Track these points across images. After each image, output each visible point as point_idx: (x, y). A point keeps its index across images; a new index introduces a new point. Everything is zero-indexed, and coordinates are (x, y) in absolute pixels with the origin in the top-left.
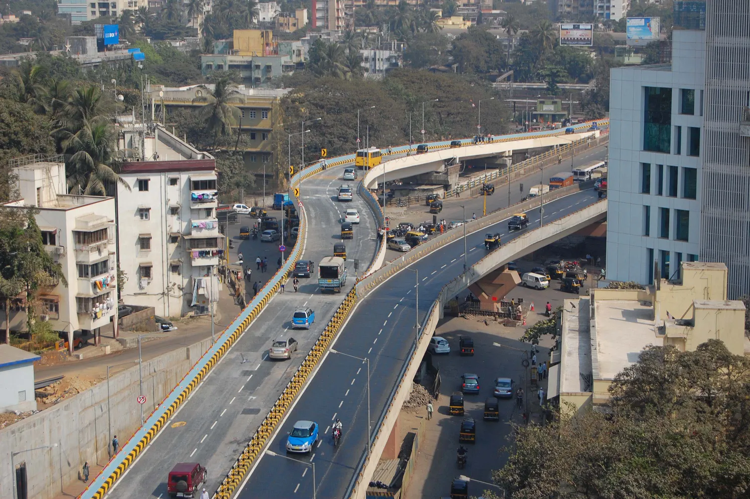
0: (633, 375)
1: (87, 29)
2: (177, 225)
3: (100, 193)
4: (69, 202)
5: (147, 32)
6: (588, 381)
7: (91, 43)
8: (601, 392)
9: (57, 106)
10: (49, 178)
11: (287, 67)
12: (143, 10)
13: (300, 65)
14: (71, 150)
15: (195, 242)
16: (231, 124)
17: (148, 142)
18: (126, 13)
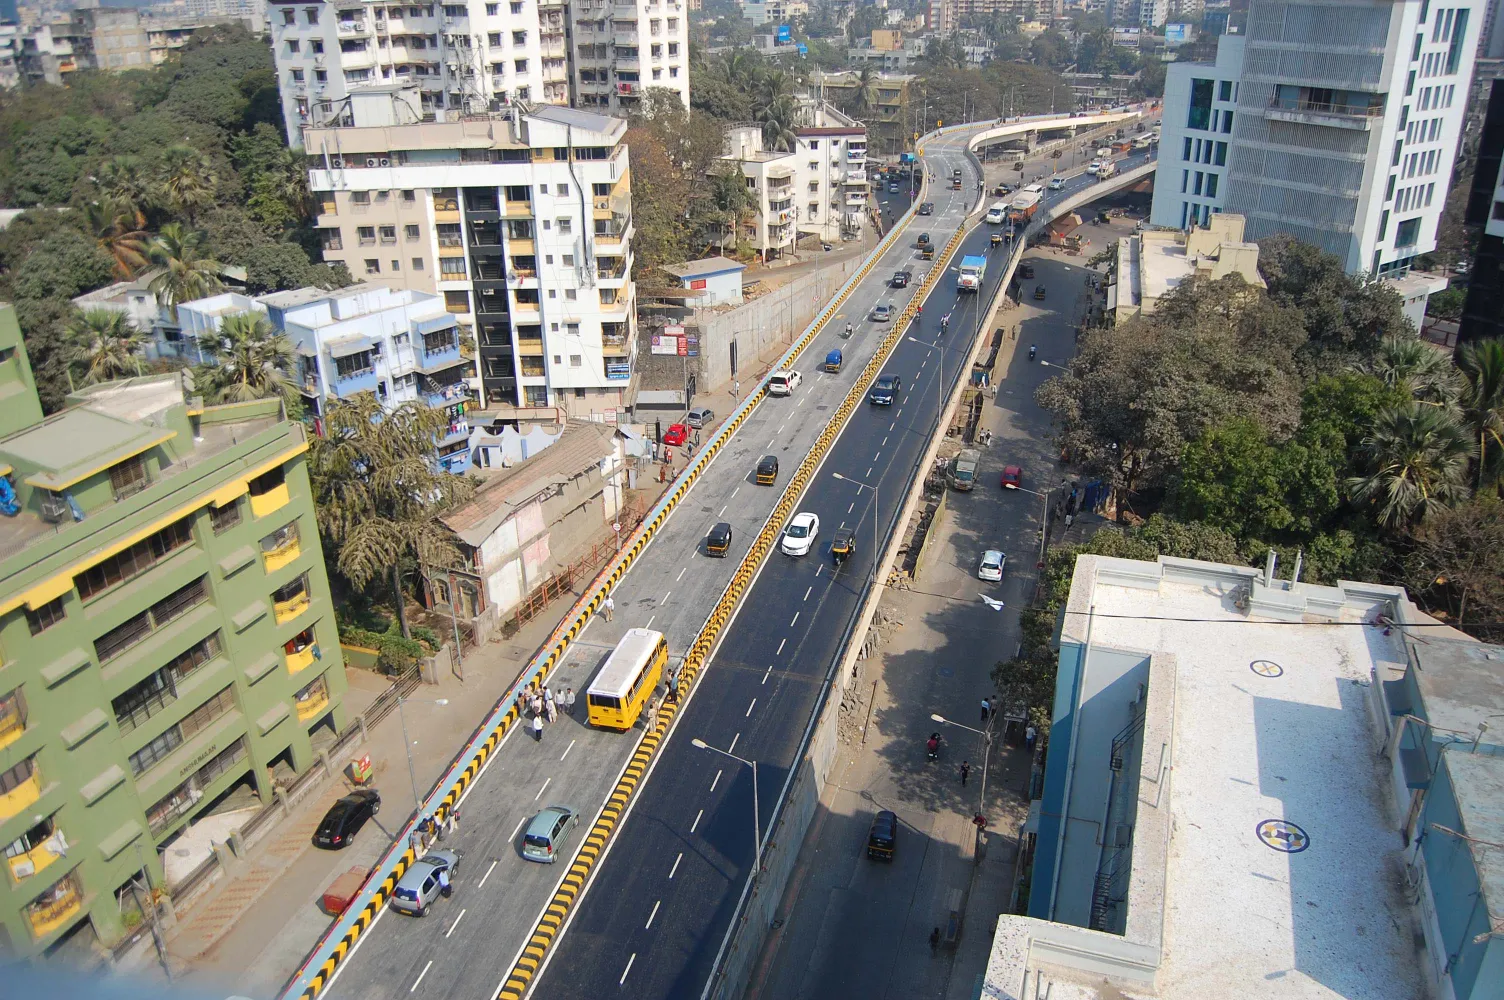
0: (1173, 295)
1: (765, 29)
2: (837, 174)
3: (785, 151)
4: (764, 157)
5: (807, 31)
6: (1138, 298)
7: (770, 39)
8: (1148, 306)
9: (754, 86)
10: (751, 139)
11: (910, 59)
12: (804, 15)
13: (920, 57)
14: (765, 119)
15: (849, 188)
16: (872, 101)
17: (818, 113)
18: (793, 17)
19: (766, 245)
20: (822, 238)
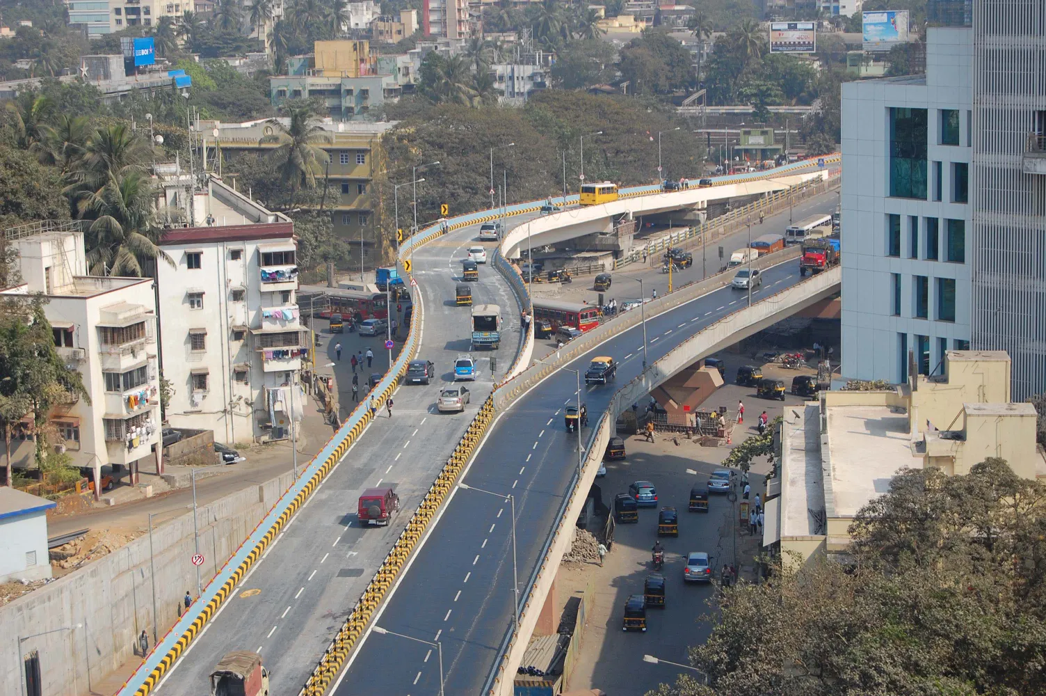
0: (883, 510)
1: (110, 44)
2: (241, 315)
3: (133, 274)
4: (90, 287)
5: (194, 46)
6: (819, 519)
7: (116, 64)
8: (838, 536)
9: (71, 153)
10: (62, 254)
11: (390, 92)
12: (188, 16)
13: (408, 88)
14: (92, 214)
15: (268, 338)
16: (314, 173)
17: (200, 201)
18: (164, 21)
19: (101, 458)
20: (219, 438)
